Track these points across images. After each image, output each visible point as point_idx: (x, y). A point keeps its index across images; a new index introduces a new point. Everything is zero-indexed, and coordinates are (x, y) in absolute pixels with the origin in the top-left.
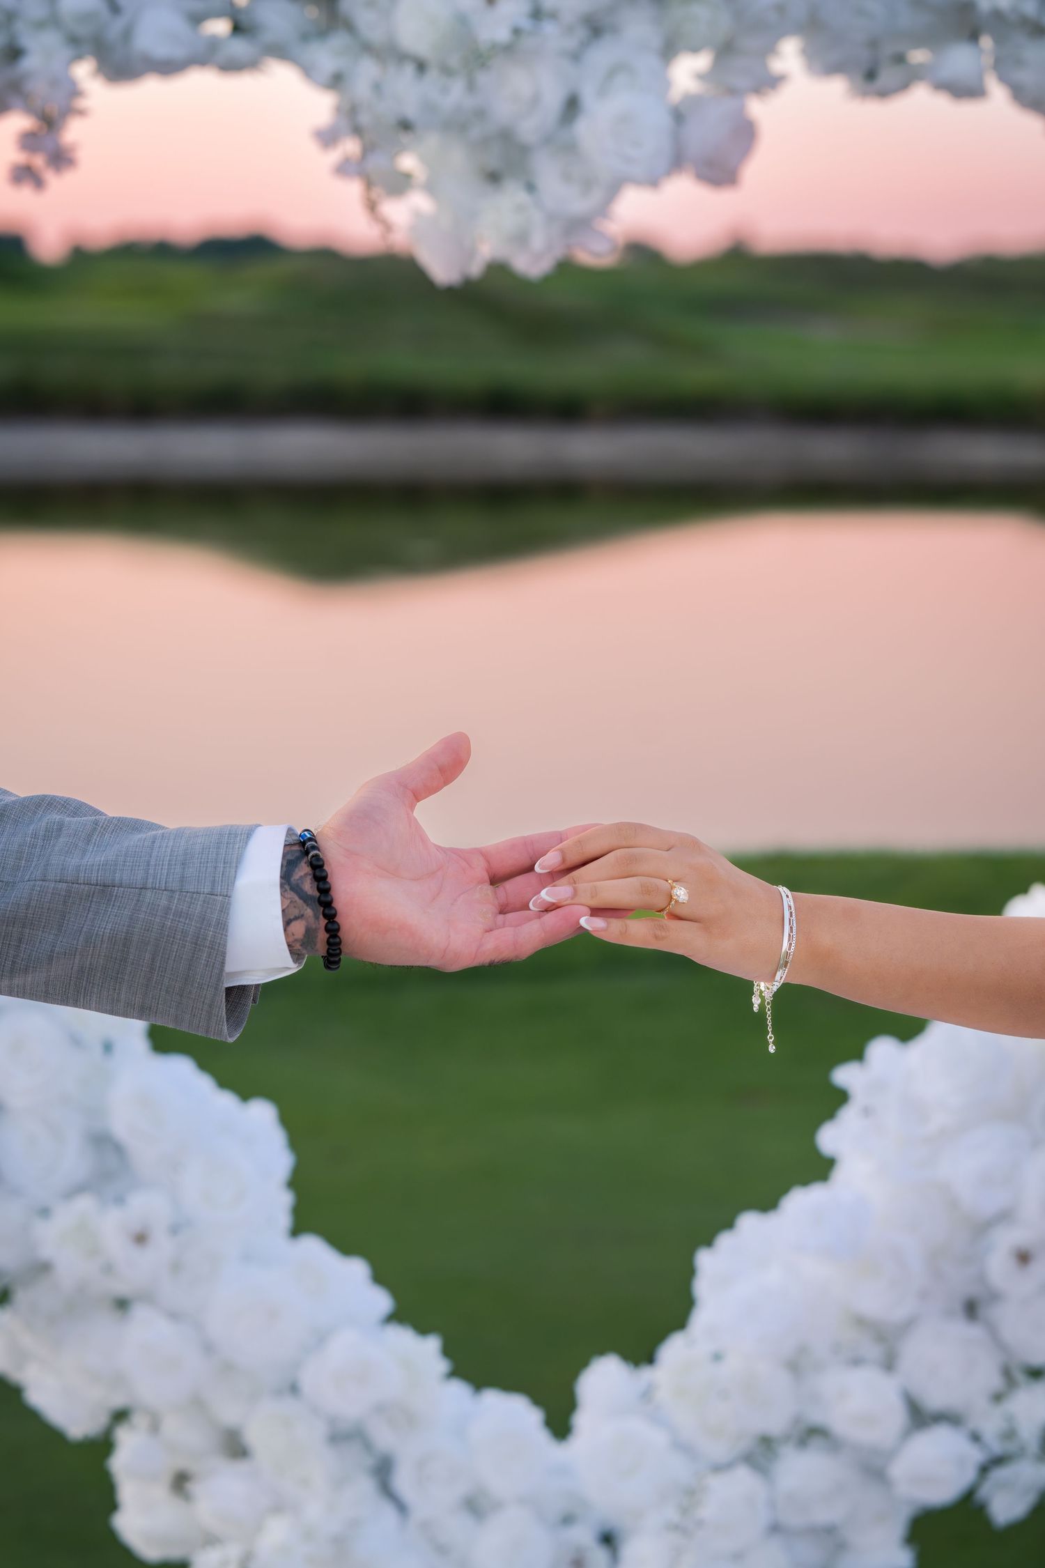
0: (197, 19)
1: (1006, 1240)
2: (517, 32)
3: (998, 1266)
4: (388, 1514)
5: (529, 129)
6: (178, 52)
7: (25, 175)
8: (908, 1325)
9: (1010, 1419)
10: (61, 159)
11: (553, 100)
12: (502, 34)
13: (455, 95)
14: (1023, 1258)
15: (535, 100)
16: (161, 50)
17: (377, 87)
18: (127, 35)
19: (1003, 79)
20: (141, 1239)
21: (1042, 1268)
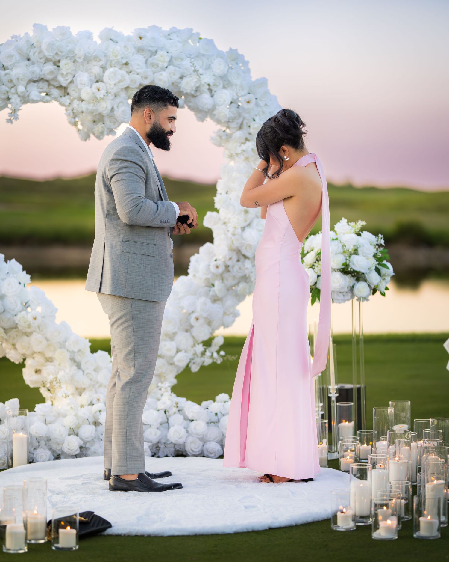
0: (41, 92)
1: (193, 316)
2: (104, 95)
3: (193, 321)
4: (81, 372)
5: (105, 113)
6: (39, 99)
7: (10, 121)
8: (175, 334)
9: (195, 351)
10: (16, 118)
11: (110, 108)
12: (102, 96)
13: (91, 107)
14: (197, 319)
15: (107, 107)
16: (35, 99)
17: (78, 105)
18: (28, 96)
19: (187, 105)
20: (35, 319)
21: (201, 321)
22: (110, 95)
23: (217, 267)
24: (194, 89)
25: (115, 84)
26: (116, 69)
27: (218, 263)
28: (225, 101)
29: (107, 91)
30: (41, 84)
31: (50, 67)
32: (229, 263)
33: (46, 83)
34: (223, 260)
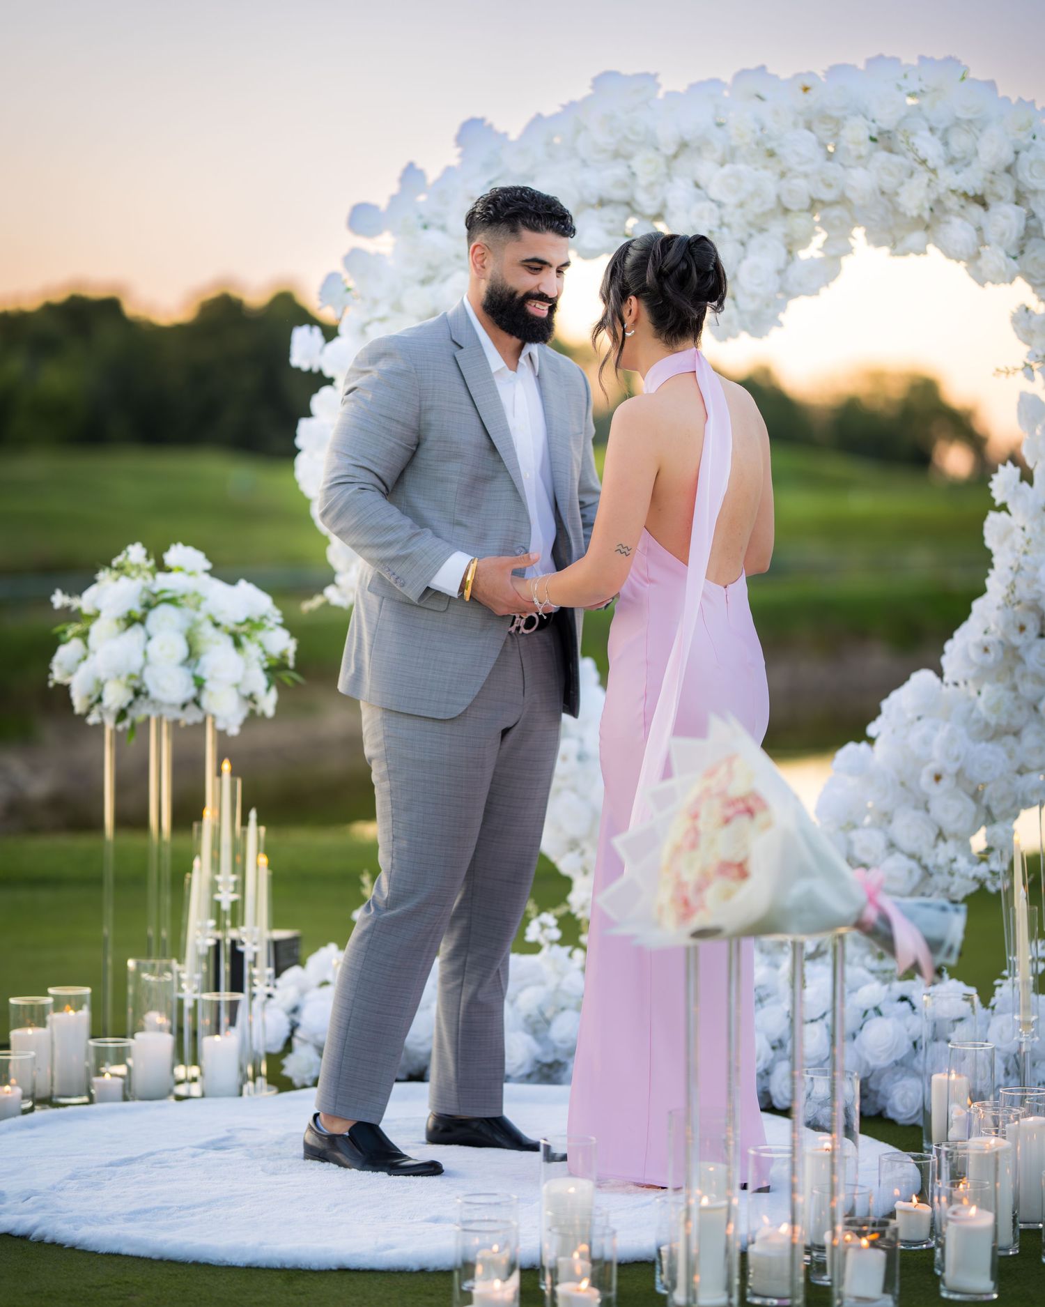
1: (926, 770)
3: (926, 781)
8: (893, 810)
14: (938, 778)
21: (946, 782)
22: (725, 230)
23: (986, 650)
24: (927, 206)
25: (741, 205)
26: (741, 167)
27: (988, 638)
28: (1003, 234)
29: (721, 218)
30: (608, 213)
31: (619, 171)
32: (1017, 640)
33: (626, 210)
34: (999, 633)
